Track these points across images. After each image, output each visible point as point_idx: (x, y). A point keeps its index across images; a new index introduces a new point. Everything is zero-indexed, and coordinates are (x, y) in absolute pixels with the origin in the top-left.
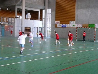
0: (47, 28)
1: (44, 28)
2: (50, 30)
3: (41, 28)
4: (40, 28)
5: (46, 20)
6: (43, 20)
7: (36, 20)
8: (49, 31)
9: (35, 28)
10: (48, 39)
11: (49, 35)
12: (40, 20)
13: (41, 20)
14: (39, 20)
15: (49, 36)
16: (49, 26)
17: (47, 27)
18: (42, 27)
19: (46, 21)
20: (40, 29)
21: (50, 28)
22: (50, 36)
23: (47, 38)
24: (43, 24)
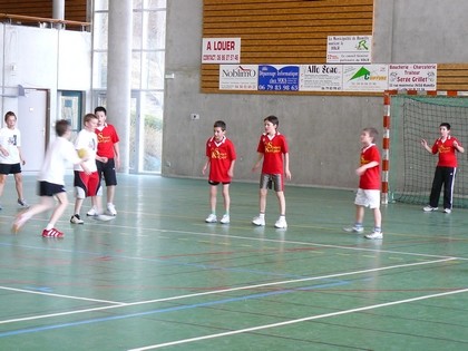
0: (135, 93)
1: (103, 94)
2: (159, 115)
3: (75, 100)
4: (65, 93)
5: (124, 24)
6: (99, 21)
7: (35, 24)
8: (151, 124)
9: (21, 91)
10: (140, 195)
11: (149, 153)
12: (69, 27)
13: (78, 28)
14: (55, 25)
15: (148, 166)
16: (151, 80)
17: (131, 83)
18: (84, 86)
19: (124, 38)
20: (68, 104)
21: (160, 97)
22: (158, 162)
23: (134, 182)
24: (101, 60)
